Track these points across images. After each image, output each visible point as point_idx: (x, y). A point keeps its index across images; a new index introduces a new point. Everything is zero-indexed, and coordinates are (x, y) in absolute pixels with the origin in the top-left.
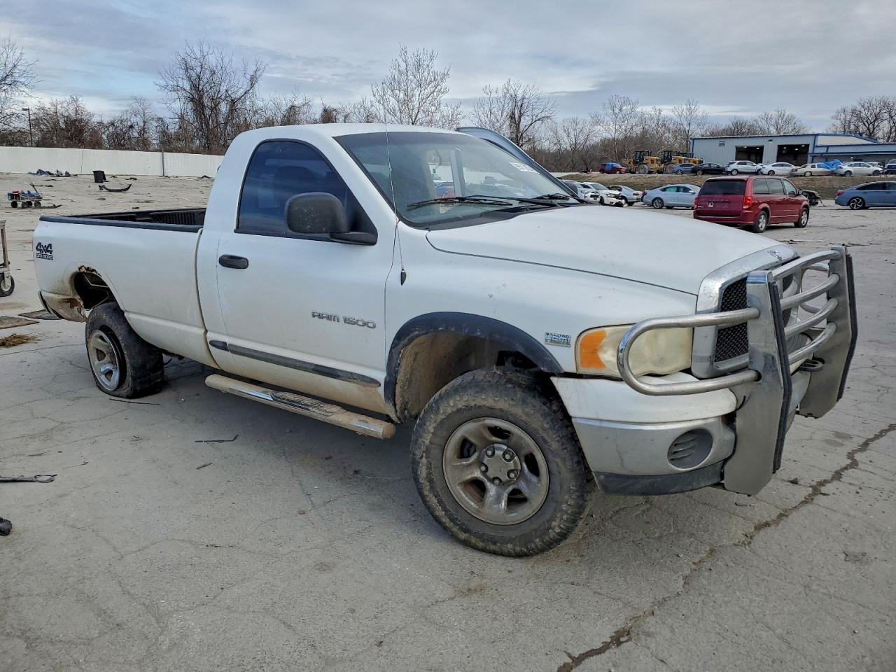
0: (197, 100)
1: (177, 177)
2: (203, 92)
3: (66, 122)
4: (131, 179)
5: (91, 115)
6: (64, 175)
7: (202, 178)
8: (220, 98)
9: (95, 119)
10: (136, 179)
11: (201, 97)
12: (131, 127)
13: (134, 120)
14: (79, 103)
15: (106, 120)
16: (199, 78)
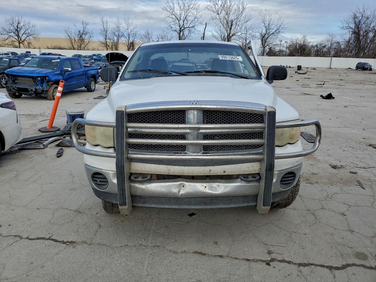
0: (356, 33)
1: (336, 68)
2: (361, 28)
3: (299, 47)
4: (313, 69)
5: (309, 43)
6: (288, 67)
7: (348, 69)
8: (369, 31)
9: (311, 44)
10: (315, 69)
11: (359, 31)
12: (324, 47)
13: (327, 44)
14: (306, 38)
15: (314, 44)
16: (360, 22)
